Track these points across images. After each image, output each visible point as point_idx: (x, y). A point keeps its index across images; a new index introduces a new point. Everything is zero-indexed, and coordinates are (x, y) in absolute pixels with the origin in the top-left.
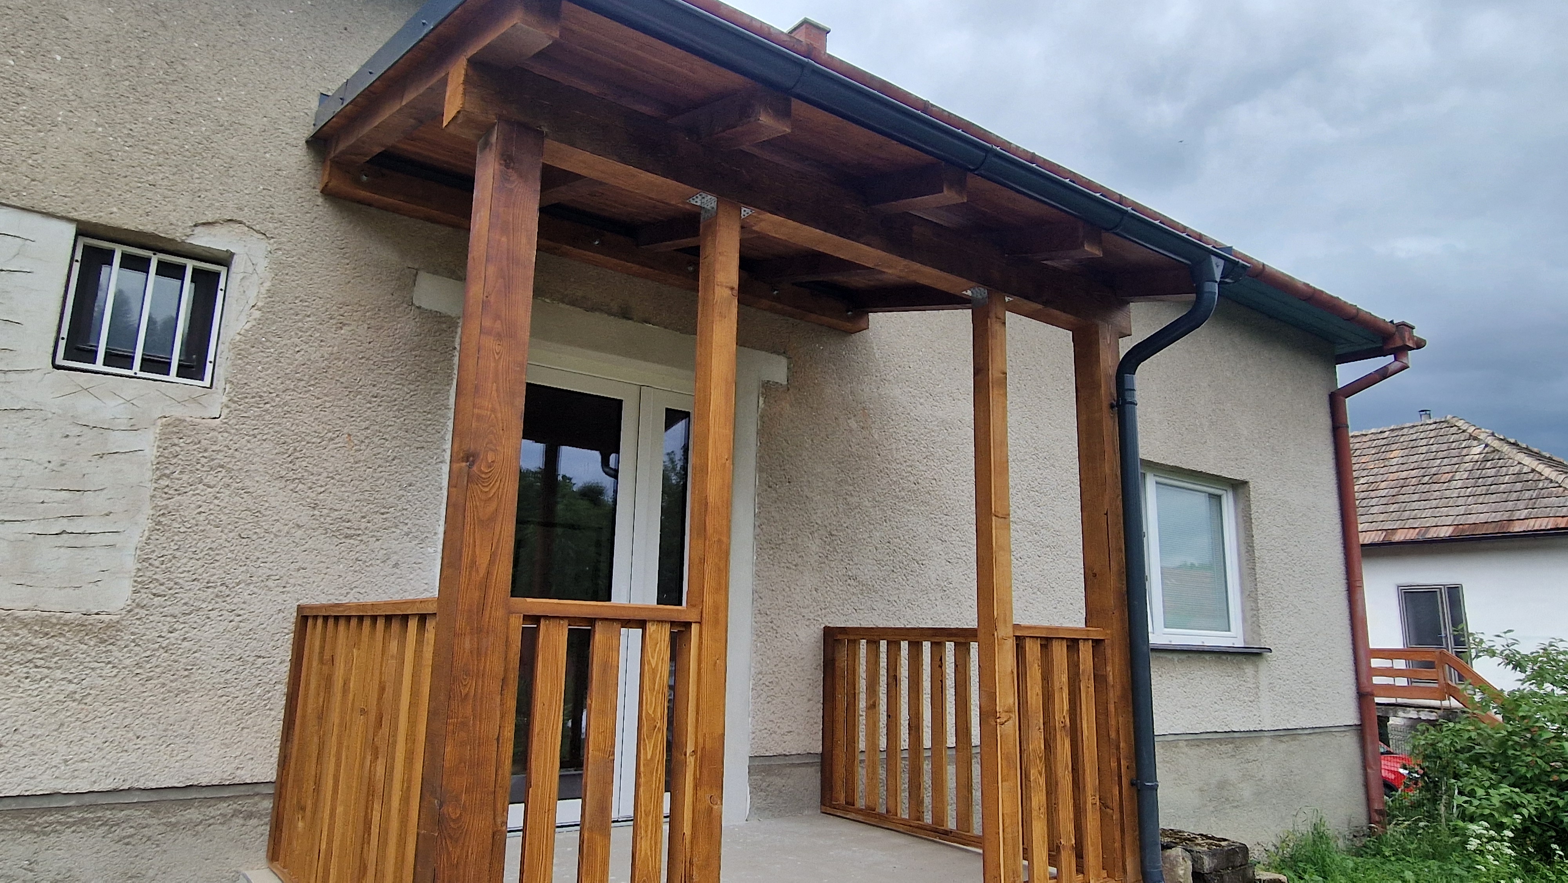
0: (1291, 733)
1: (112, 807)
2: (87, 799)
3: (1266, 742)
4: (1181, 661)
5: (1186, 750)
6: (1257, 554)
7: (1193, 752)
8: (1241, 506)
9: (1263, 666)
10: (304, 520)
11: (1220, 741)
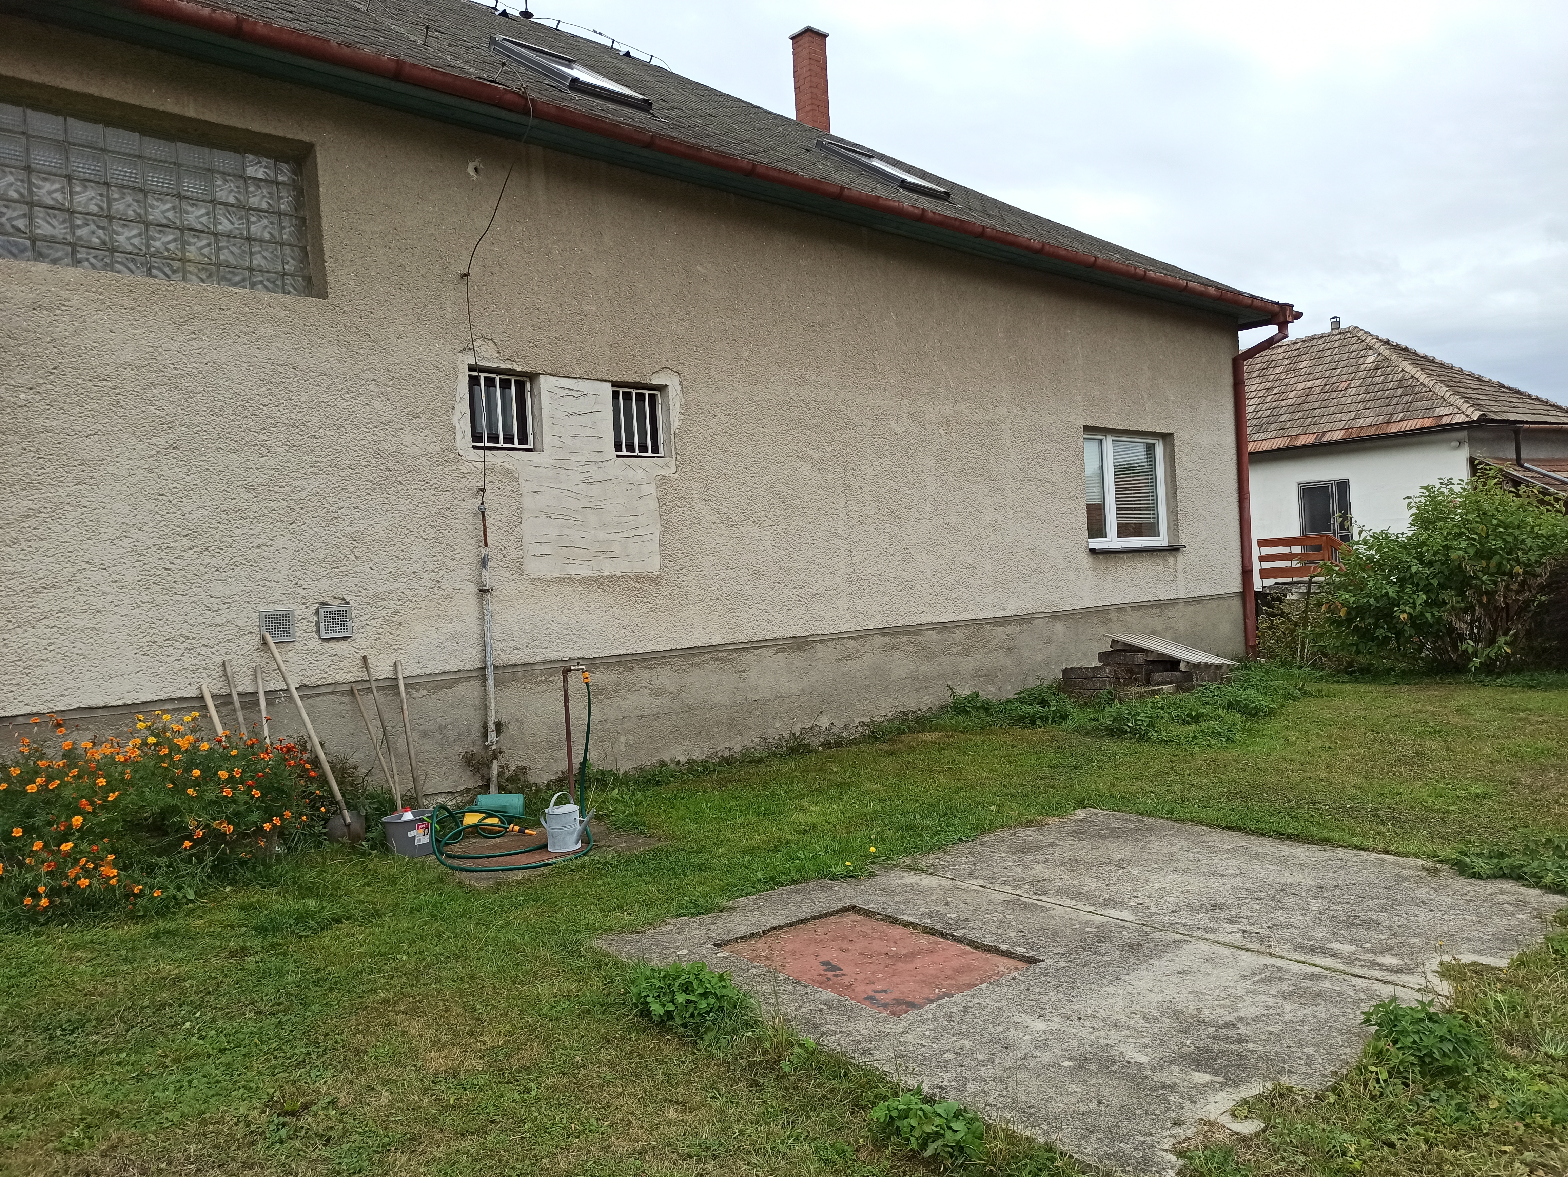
0: (1198, 600)
1: (670, 657)
2: (663, 654)
3: (1181, 605)
4: (1128, 558)
5: (1131, 613)
6: (1178, 483)
7: (1135, 614)
8: (1168, 450)
9: (1180, 557)
10: (715, 520)
11: (1152, 607)
